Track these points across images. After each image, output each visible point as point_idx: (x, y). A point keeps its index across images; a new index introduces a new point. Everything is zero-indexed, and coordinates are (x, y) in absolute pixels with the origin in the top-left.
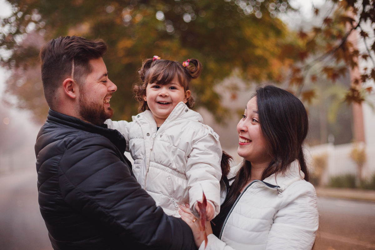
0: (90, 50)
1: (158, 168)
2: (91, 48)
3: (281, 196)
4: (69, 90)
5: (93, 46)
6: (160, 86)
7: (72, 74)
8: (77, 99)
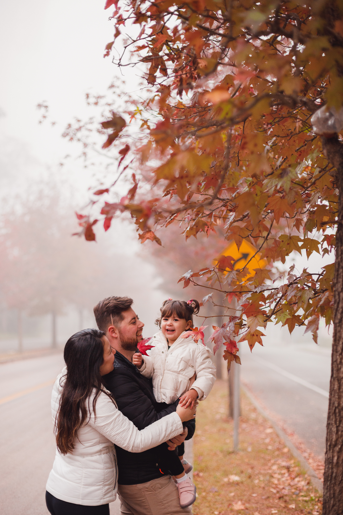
1: (169, 373)
4: (112, 333)
6: (168, 319)
7: (112, 323)
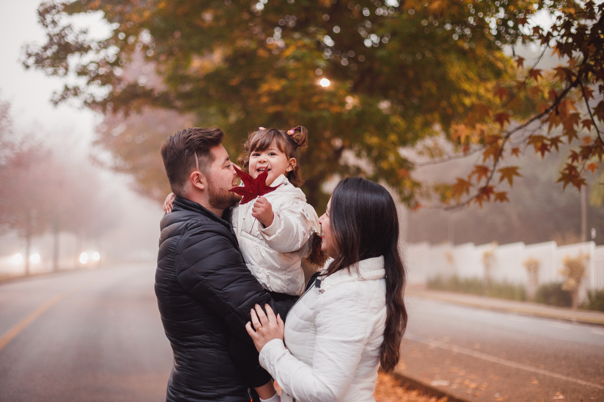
0: (209, 139)
2: (210, 137)
4: (197, 183)
5: (210, 135)
6: (259, 153)
8: (206, 189)
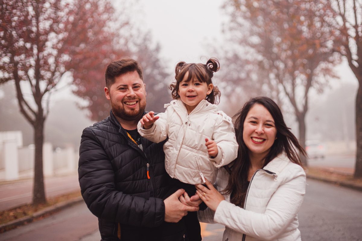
1: (188, 149)
3: (276, 180)
6: (188, 84)
